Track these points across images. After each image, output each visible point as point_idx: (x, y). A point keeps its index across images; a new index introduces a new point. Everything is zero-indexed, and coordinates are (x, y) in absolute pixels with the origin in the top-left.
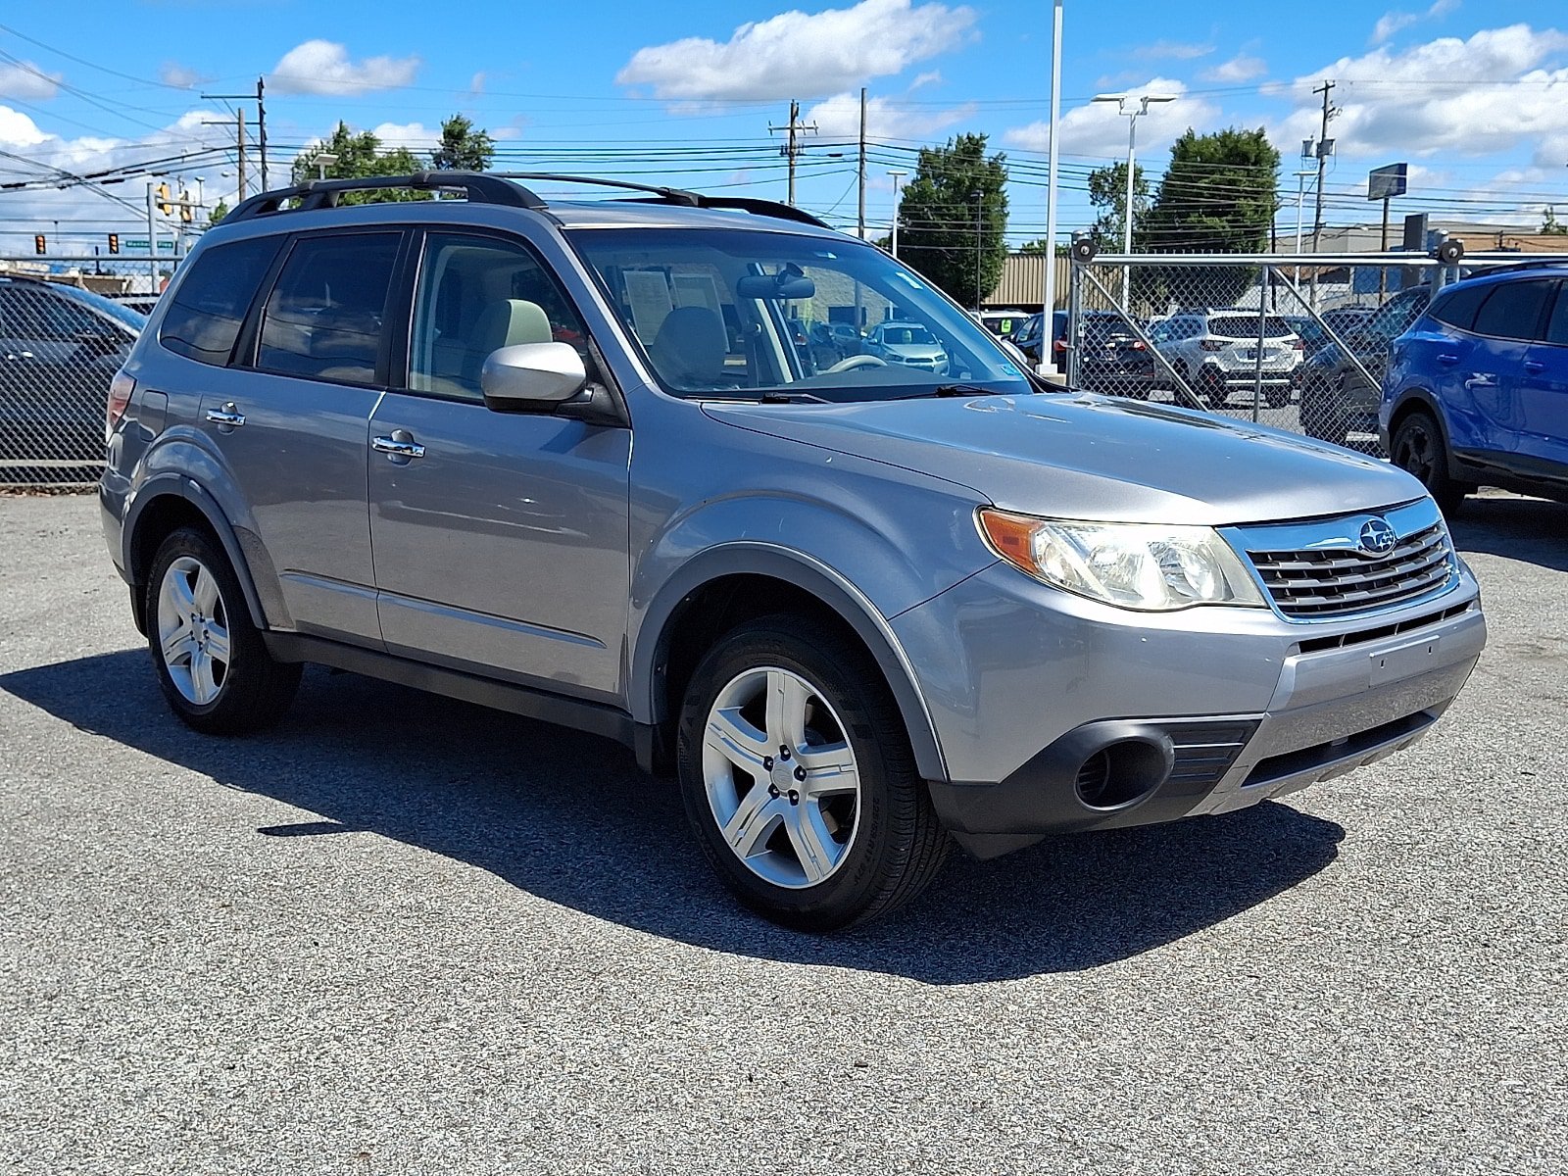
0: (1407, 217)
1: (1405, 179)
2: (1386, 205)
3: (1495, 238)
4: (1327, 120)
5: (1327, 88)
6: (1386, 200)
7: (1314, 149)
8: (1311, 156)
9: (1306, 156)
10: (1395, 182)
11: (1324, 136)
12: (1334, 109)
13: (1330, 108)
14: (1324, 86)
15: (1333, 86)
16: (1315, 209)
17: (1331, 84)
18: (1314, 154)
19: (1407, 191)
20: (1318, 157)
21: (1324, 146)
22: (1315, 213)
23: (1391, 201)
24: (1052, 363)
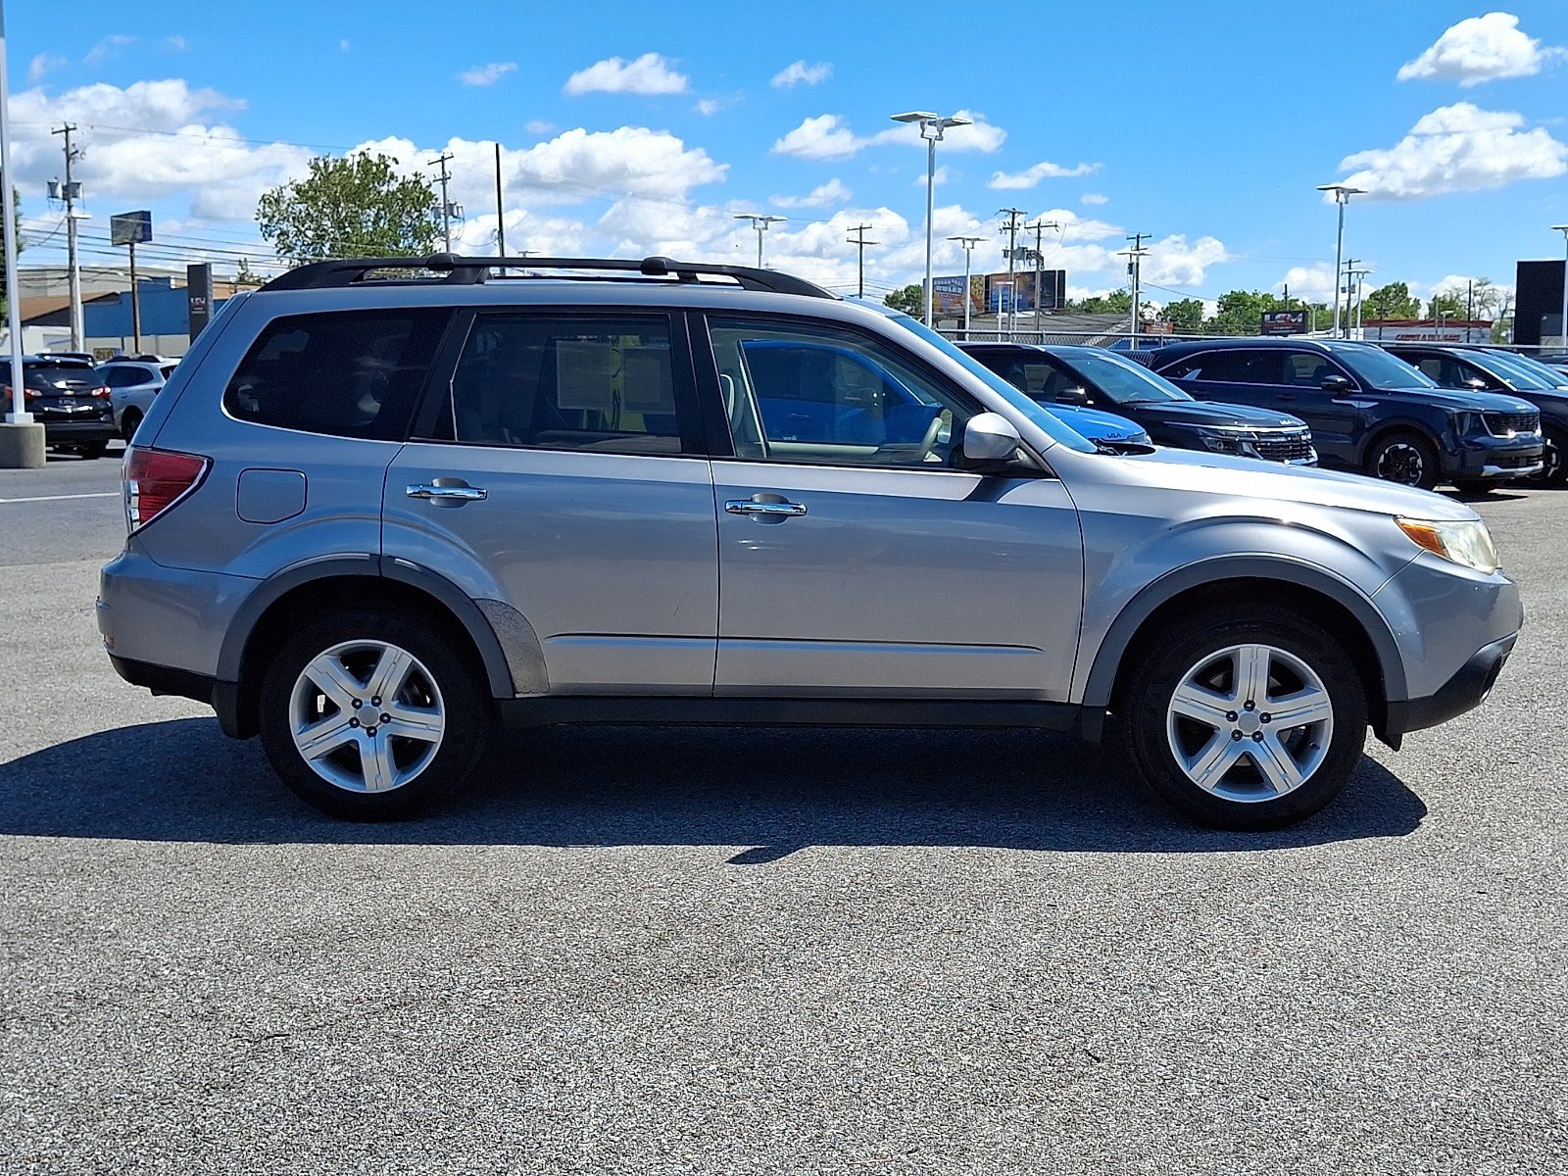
0: (189, 266)
1: (150, 225)
2: (132, 251)
3: (230, 288)
4: (71, 161)
5: (67, 130)
6: (132, 245)
7: (59, 191)
8: (57, 197)
9: (52, 197)
10: (140, 229)
11: (69, 178)
12: (77, 152)
13: (73, 150)
14: (64, 128)
15: (75, 129)
16: (67, 251)
17: (71, 126)
18: (61, 196)
19: (153, 237)
20: (64, 199)
21: (70, 188)
22: (68, 256)
23: (137, 246)
24: (26, 411)
